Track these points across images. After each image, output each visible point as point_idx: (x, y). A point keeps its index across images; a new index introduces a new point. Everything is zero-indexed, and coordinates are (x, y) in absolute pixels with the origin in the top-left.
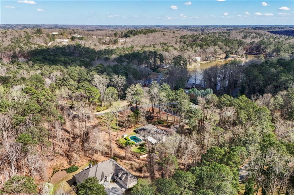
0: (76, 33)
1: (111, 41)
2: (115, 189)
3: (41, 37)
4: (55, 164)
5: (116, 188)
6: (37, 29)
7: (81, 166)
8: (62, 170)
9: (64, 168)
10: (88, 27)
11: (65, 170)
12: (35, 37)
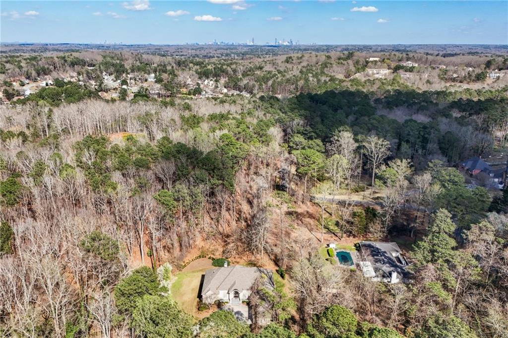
0: (410, 58)
1: (470, 76)
2: (240, 317)
3: (344, 64)
4: (207, 247)
5: (242, 315)
6: (349, 53)
7: (235, 263)
8: (210, 258)
9: (214, 257)
10: (455, 49)
11: (213, 259)
12: (334, 65)
